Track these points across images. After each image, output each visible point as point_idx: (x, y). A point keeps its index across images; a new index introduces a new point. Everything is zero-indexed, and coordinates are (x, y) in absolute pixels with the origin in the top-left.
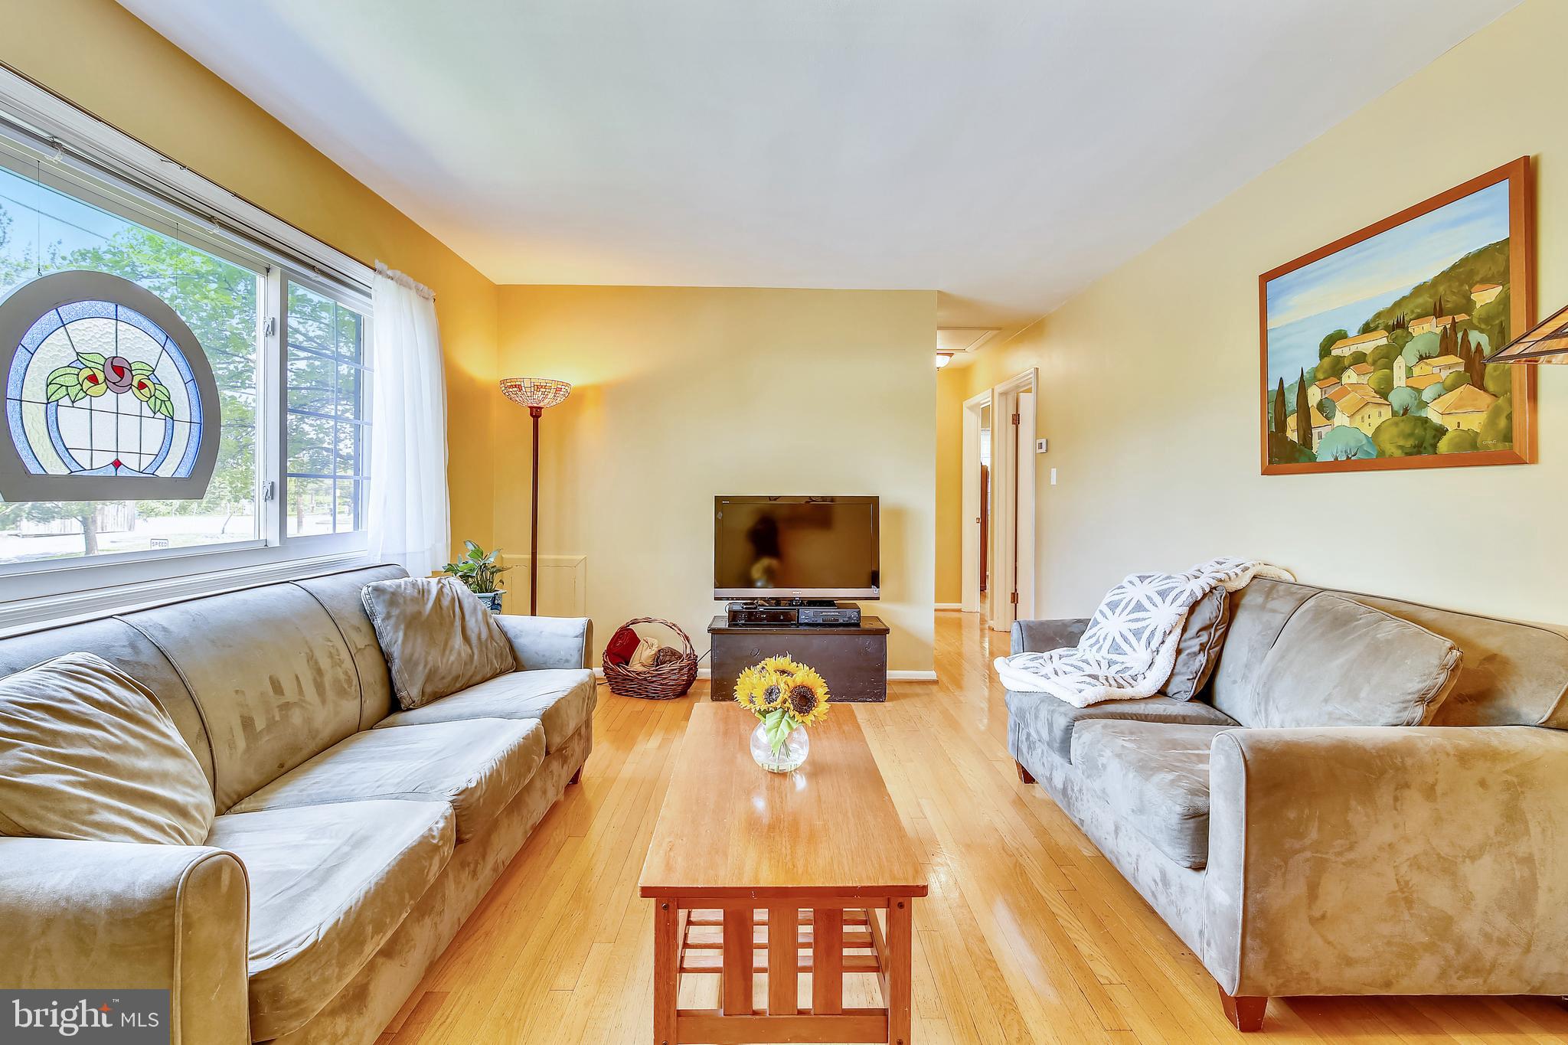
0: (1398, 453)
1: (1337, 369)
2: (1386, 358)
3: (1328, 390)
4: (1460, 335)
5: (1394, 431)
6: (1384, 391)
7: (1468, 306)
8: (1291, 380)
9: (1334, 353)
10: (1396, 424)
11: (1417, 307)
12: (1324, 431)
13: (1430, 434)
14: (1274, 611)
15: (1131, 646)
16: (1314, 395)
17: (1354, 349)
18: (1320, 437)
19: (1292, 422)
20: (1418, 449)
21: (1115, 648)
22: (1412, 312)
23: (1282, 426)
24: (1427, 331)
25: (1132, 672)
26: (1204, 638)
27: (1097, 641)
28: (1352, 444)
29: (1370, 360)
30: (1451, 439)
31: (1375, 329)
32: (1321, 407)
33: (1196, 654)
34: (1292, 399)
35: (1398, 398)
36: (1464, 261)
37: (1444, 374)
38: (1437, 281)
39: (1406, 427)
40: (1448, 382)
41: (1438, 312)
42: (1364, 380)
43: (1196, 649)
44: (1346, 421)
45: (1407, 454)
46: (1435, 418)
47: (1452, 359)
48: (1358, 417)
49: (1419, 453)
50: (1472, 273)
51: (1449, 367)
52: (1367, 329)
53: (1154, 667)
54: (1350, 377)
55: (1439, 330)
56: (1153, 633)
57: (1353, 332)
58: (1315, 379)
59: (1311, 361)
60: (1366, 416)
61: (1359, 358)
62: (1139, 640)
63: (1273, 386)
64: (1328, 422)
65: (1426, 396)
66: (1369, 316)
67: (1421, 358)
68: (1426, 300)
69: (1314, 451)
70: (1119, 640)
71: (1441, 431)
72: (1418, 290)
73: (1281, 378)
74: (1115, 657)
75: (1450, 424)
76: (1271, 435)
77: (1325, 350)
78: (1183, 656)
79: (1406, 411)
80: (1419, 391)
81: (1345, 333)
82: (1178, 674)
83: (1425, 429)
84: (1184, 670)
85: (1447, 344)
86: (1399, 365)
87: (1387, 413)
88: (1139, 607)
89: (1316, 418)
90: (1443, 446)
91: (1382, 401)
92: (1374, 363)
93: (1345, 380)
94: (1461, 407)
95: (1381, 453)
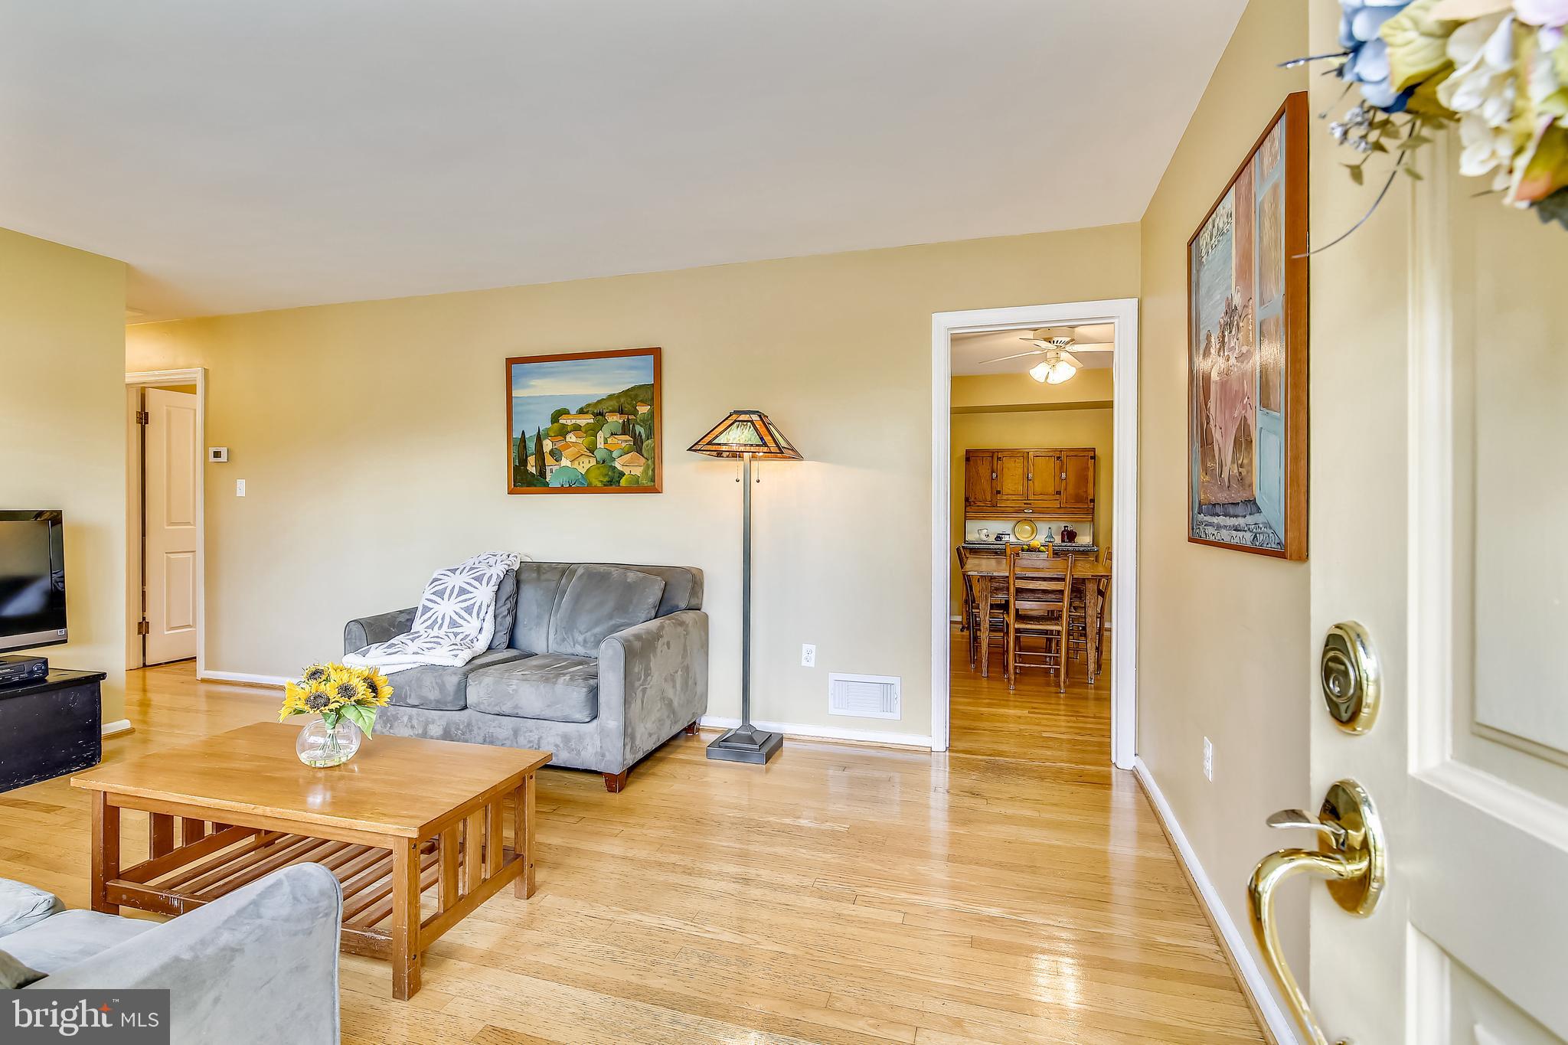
0: (599, 485)
1: (563, 432)
2: (593, 430)
3: (557, 443)
4: (631, 426)
5: (597, 472)
6: (592, 450)
7: (635, 412)
8: (531, 433)
9: (561, 421)
10: (599, 468)
11: (611, 406)
12: (555, 468)
13: (617, 475)
14: (547, 580)
15: (465, 620)
16: (548, 445)
17: (574, 421)
18: (552, 472)
19: (531, 460)
20: (610, 482)
21: (453, 624)
22: (608, 408)
23: (523, 462)
24: (615, 420)
25: (470, 638)
26: (508, 605)
27: (436, 621)
28: (573, 477)
29: (583, 430)
30: (627, 479)
31: (587, 413)
32: (552, 453)
33: (505, 616)
34: (531, 446)
35: (600, 454)
36: (633, 389)
37: (624, 445)
38: (620, 395)
39: (605, 471)
40: (626, 449)
41: (621, 412)
42: (580, 441)
43: (506, 613)
44: (569, 464)
45: (605, 485)
46: (619, 467)
47: (627, 437)
48: (576, 462)
49: (611, 485)
50: (636, 396)
51: (626, 441)
52: (581, 411)
53: (483, 631)
54: (571, 438)
55: (621, 421)
56: (480, 607)
57: (573, 412)
58: (547, 436)
59: (545, 424)
60: (581, 463)
61: (577, 428)
62: (470, 614)
63: (517, 435)
64: (557, 463)
65: (615, 455)
66: (584, 405)
67: (612, 434)
68: (614, 404)
69: (547, 480)
70: (456, 617)
71: (622, 474)
72: (611, 397)
73: (523, 431)
74: (455, 630)
75: (626, 471)
76: (516, 468)
77: (556, 417)
78: (499, 619)
79: (604, 462)
80: (611, 452)
81: (568, 411)
82: (498, 632)
83: (614, 473)
84: (501, 628)
85: (625, 429)
86: (600, 435)
87: (593, 462)
88: (463, 591)
89: (549, 460)
90: (623, 482)
91: (591, 454)
92: (586, 432)
93: (568, 439)
94: (632, 463)
95: (590, 484)
